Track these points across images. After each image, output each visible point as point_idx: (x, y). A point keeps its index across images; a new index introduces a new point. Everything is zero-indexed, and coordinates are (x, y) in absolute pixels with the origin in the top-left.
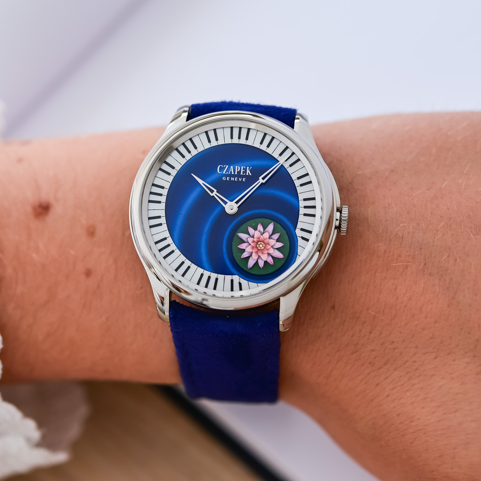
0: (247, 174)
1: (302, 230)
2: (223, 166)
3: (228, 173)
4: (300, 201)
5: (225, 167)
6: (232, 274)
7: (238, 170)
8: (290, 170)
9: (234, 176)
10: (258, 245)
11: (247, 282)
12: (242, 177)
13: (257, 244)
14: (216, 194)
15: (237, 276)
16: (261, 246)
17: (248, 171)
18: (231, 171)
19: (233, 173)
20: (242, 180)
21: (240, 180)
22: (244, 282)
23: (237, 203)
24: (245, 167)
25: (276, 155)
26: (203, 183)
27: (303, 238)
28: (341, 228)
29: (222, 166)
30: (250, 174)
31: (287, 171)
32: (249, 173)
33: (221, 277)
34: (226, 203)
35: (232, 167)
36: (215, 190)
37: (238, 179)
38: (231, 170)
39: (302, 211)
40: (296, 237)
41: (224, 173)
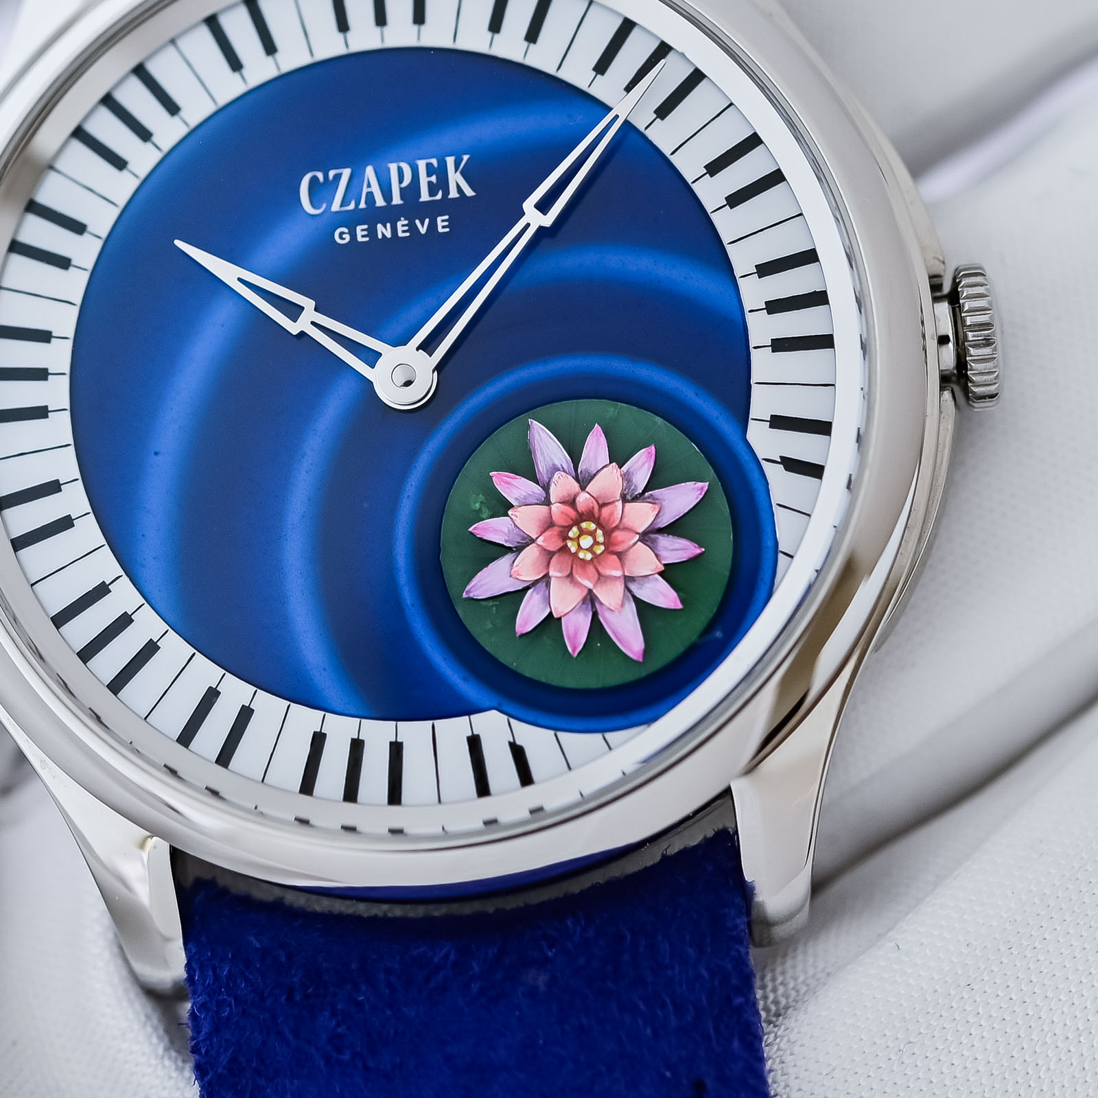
0: (453, 194)
1: (778, 422)
2: (326, 177)
3: (358, 204)
4: (741, 282)
5: (338, 177)
6: (468, 709)
7: (401, 180)
8: (663, 136)
9: (389, 214)
11: (552, 733)
12: (431, 210)
14: (313, 323)
15: (494, 712)
16: (586, 542)
17: (455, 178)
18: (370, 196)
19: (380, 202)
20: (433, 225)
21: (423, 230)
22: (536, 740)
23: (428, 346)
24: (434, 162)
25: (578, 74)
26: (240, 280)
27: (791, 465)
28: (972, 381)
29: (320, 176)
30: (469, 192)
31: (650, 143)
32: (458, 187)
33: (414, 733)
34: (371, 357)
35: (370, 172)
36: (308, 304)
37: (412, 228)
38: (369, 186)
39: (762, 328)
40: (751, 466)
41: (336, 207)
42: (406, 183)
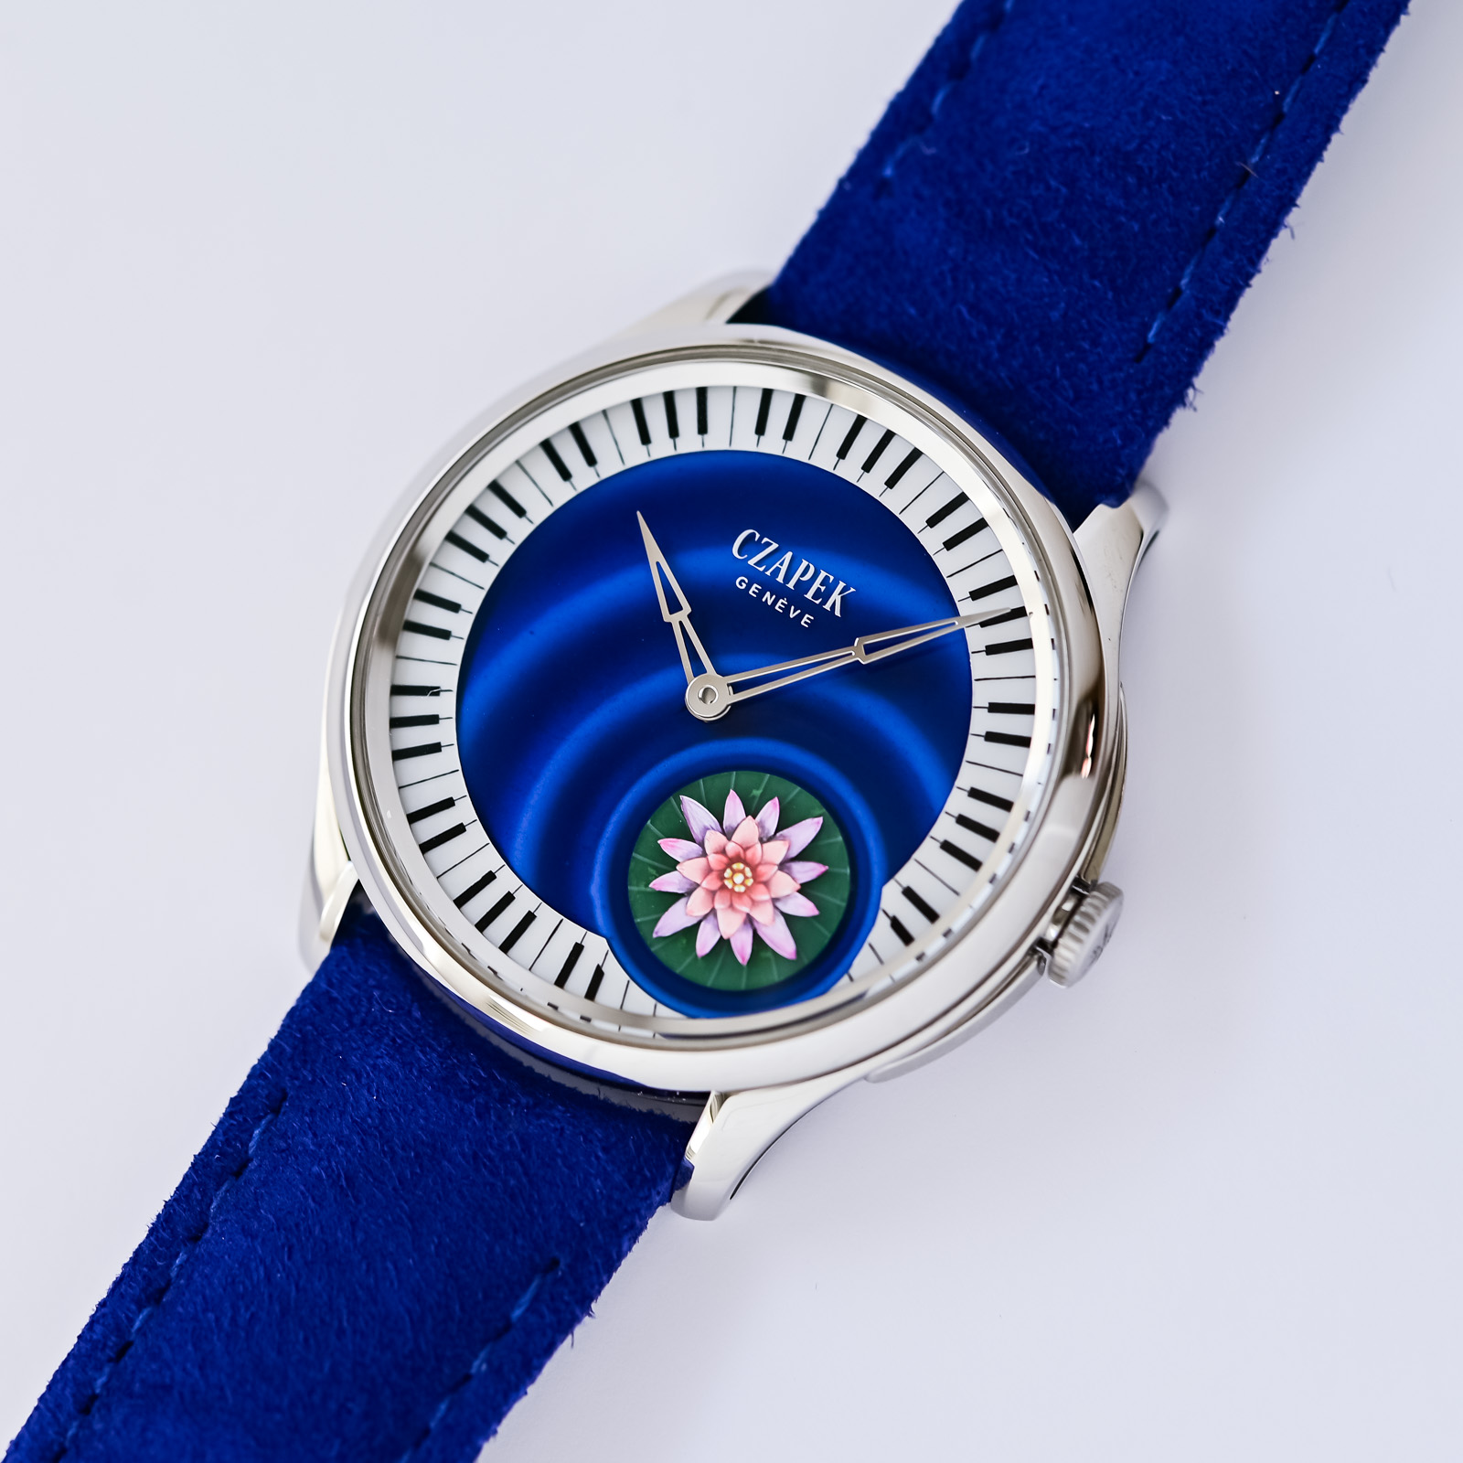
0: (828, 607)
1: (909, 893)
2: (761, 539)
3: (766, 570)
4: (955, 790)
5: (768, 544)
6: (590, 926)
8: (980, 665)
9: (780, 591)
10: (732, 870)
11: (628, 978)
12: (806, 607)
13: (730, 864)
14: (681, 623)
15: (605, 940)
16: (739, 878)
17: (836, 597)
18: (778, 570)
19: (780, 579)
20: (800, 617)
24: (832, 578)
25: (959, 588)
26: (658, 564)
27: (897, 925)
29: (758, 536)
30: (837, 613)
31: (969, 663)
32: (834, 604)
33: (548, 917)
34: (699, 669)
35: (789, 556)
36: (687, 608)
37: (787, 609)
38: (781, 564)
40: (873, 909)
41: (752, 562)
42: (805, 578)
